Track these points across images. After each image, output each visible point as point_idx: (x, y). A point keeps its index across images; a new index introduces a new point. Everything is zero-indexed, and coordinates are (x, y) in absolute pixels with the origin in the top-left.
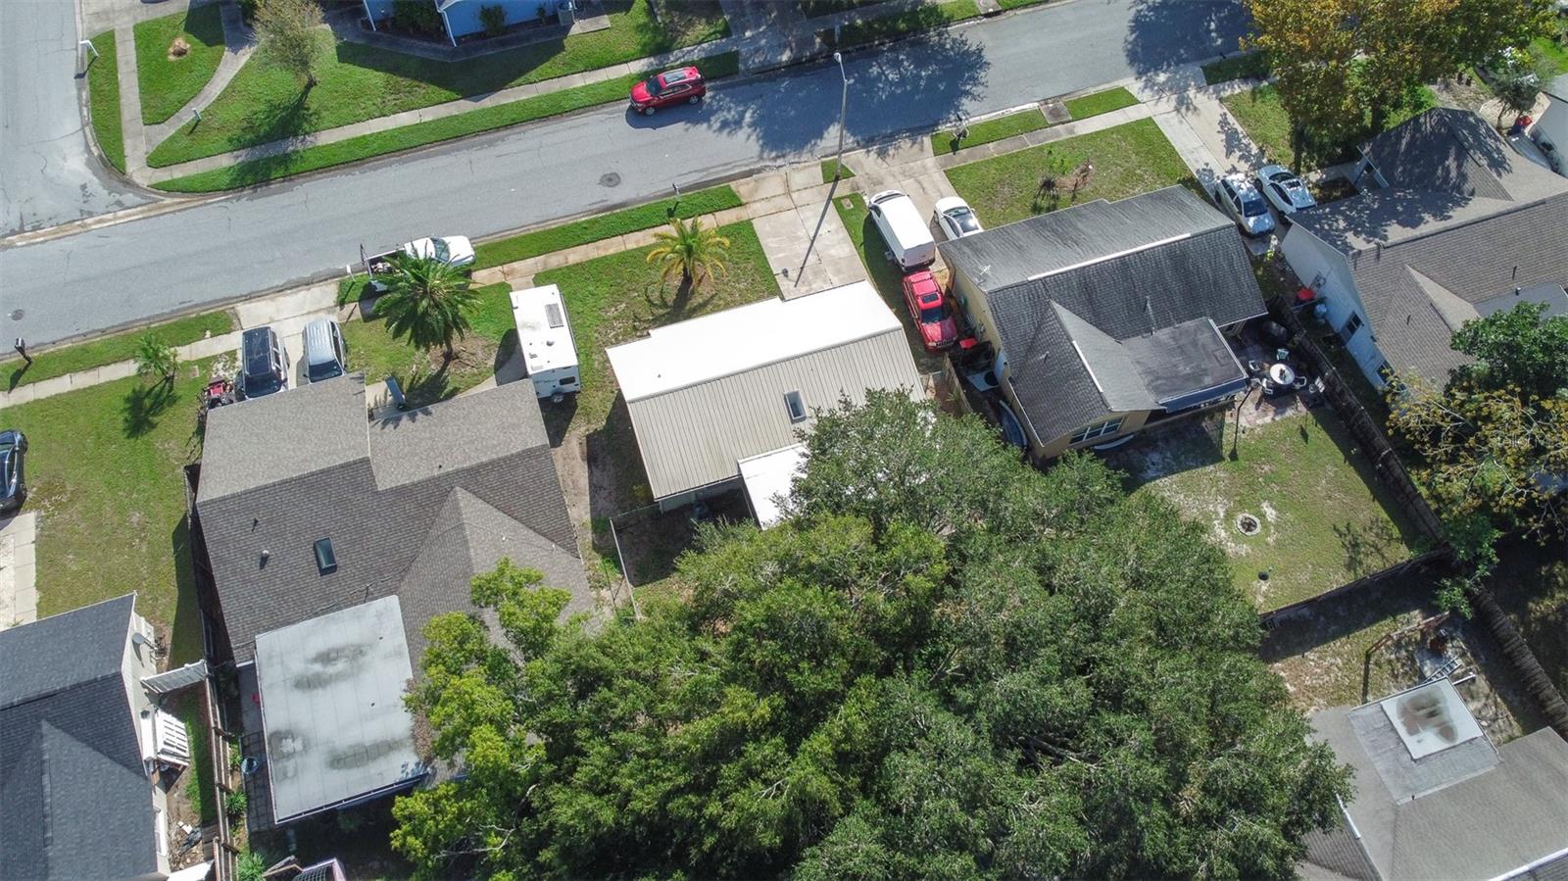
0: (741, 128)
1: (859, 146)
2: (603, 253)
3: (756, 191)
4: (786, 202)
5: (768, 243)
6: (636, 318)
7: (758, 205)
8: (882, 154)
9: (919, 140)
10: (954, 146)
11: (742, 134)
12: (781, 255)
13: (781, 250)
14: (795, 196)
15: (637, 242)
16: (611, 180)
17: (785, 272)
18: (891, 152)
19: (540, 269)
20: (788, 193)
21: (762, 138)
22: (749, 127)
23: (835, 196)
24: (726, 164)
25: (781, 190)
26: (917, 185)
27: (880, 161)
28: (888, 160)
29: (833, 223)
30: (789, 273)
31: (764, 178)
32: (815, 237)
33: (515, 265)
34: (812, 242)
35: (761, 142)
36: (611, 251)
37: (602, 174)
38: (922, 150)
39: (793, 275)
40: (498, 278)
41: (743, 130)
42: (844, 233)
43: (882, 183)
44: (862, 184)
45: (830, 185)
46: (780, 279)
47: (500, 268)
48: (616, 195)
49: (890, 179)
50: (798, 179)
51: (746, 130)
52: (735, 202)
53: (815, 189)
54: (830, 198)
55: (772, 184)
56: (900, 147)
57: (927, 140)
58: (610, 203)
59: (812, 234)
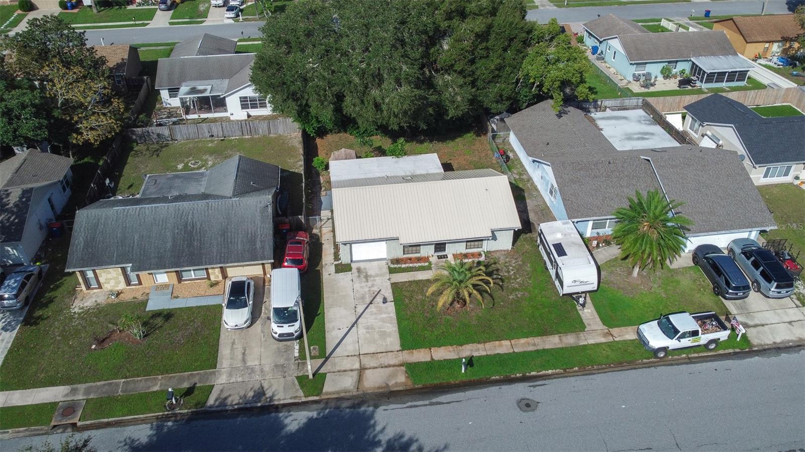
0: (389, 442)
1: (277, 408)
2: (530, 340)
3: (390, 376)
4: (368, 362)
5: (392, 328)
6: (501, 287)
7: (392, 362)
8: (260, 393)
9: (217, 403)
10: (190, 391)
11: (390, 434)
12: (384, 316)
13: (383, 320)
14: (357, 366)
15: (501, 346)
16: (527, 405)
17: (385, 301)
18: (251, 394)
19: (582, 334)
20: (362, 370)
21: (369, 427)
22: (379, 442)
23: (321, 361)
24: (411, 407)
25: (368, 373)
26: (248, 358)
27: (266, 385)
28: (257, 386)
29: (333, 335)
30: (382, 300)
31: (379, 388)
32: (353, 326)
33: (603, 340)
34: (356, 322)
35: (372, 422)
36: (523, 341)
37: (537, 412)
38: (222, 391)
39: (379, 299)
40: (615, 331)
41: (387, 438)
42: (328, 326)
43: (276, 366)
44: (293, 367)
45: (322, 371)
46: (389, 296)
47: (616, 339)
48: (520, 390)
49: (267, 368)
50: (347, 383)
51: (384, 438)
52: (412, 368)
53: (338, 369)
54: (327, 358)
55: (374, 380)
56: (241, 398)
57: (211, 401)
58: (526, 384)
59: (354, 329)
